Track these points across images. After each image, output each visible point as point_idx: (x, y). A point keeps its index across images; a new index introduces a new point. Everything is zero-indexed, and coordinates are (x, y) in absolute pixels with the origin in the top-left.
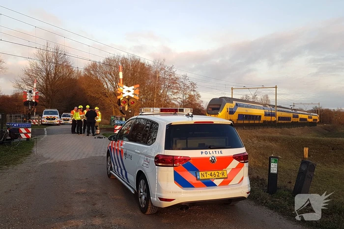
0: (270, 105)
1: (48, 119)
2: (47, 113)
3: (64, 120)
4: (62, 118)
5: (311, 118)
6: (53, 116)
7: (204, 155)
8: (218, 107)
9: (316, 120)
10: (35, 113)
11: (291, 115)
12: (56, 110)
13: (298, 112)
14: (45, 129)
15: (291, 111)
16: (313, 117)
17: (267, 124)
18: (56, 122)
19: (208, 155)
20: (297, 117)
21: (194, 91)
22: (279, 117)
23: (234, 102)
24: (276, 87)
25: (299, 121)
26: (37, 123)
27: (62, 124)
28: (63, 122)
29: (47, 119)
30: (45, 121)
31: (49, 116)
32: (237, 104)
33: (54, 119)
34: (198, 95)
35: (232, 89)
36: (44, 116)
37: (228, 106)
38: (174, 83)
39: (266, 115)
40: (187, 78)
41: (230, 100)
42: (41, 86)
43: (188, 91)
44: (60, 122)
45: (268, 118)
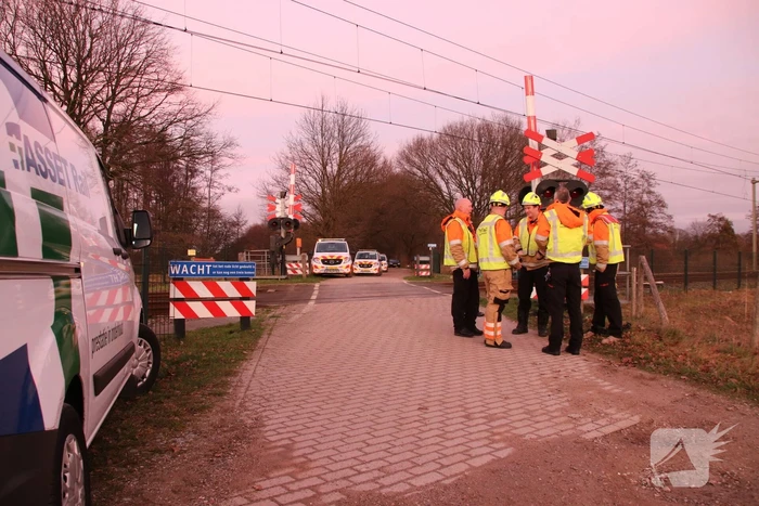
1: (325, 262)
2: (323, 248)
3: (362, 265)
4: (356, 261)
6: (336, 255)
10: (298, 250)
12: (343, 241)
14: (317, 285)
18: (343, 268)
21: (650, 192)
26: (299, 272)
27: (359, 275)
28: (358, 270)
29: (323, 261)
30: (320, 268)
31: (327, 255)
33: (338, 261)
34: (660, 201)
35: (754, 182)
36: (316, 255)
38: (603, 175)
40: (633, 162)
42: (312, 193)
43: (637, 191)
44: (352, 268)
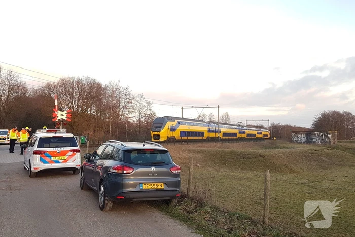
0: (214, 123)
5: (261, 134)
7: (54, 150)
8: (161, 125)
9: (267, 135)
11: (237, 131)
13: (245, 128)
15: (237, 127)
16: (263, 133)
17: (210, 140)
19: (57, 150)
20: (244, 133)
21: (150, 110)
22: (223, 134)
23: (176, 121)
24: (218, 107)
25: (246, 137)
32: (179, 123)
33: (5, 138)
34: (154, 113)
35: (182, 108)
37: (169, 124)
39: (209, 131)
40: (143, 97)
41: (172, 119)
43: (144, 110)
45: (212, 135)
